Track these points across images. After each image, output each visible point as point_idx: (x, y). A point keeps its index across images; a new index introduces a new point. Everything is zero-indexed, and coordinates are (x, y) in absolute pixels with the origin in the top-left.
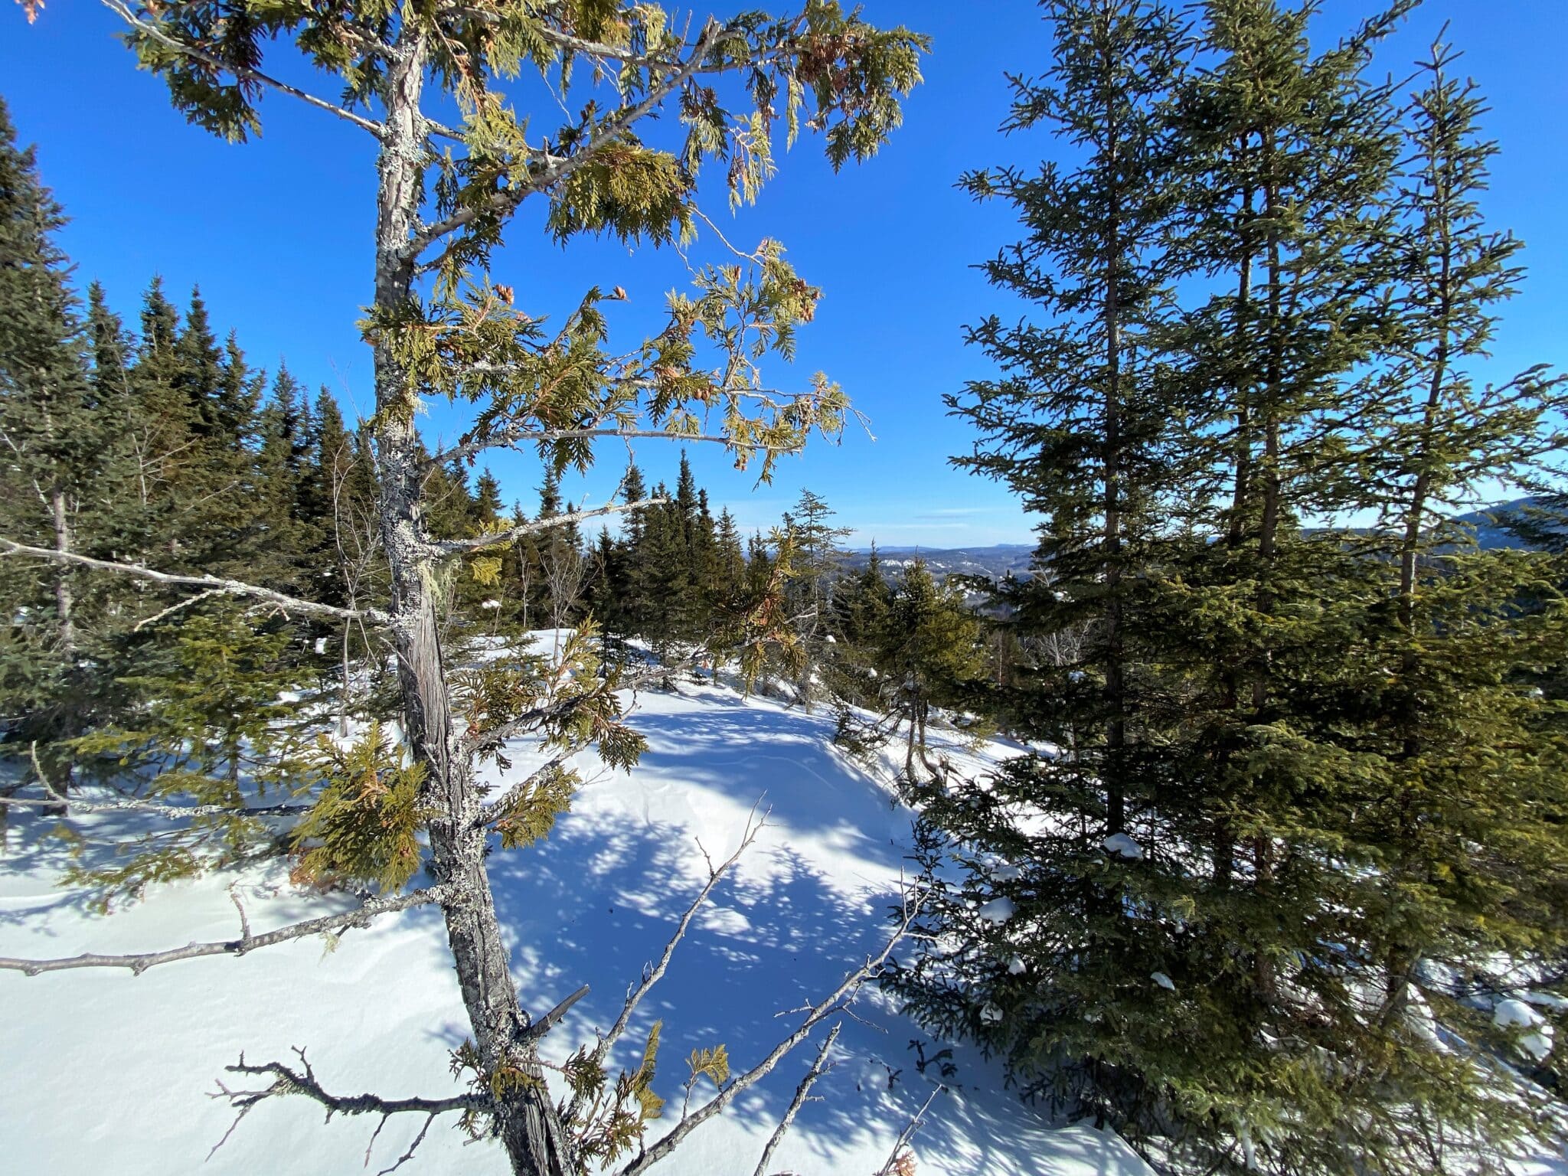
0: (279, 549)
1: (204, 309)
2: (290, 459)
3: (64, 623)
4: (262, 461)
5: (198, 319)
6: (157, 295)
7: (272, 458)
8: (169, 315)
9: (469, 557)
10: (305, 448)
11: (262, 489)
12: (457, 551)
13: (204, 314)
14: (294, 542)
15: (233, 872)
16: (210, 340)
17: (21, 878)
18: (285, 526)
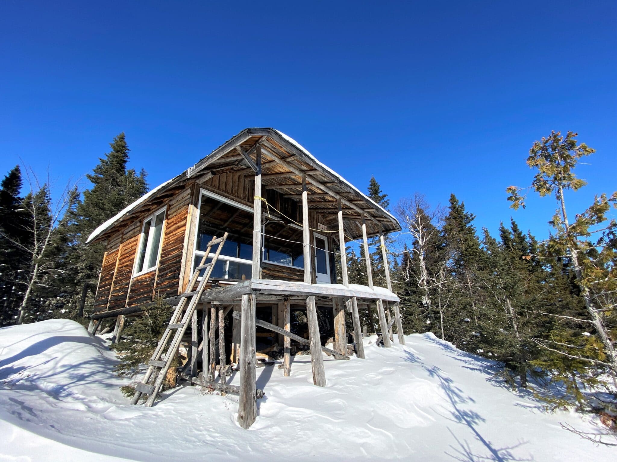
0: (569, 308)
1: (516, 224)
2: (563, 269)
3: (516, 332)
4: (552, 274)
5: (515, 228)
6: (503, 228)
7: (556, 272)
8: (508, 233)
9: (604, 311)
10: (569, 263)
11: (556, 285)
12: (601, 311)
13: (516, 225)
14: (575, 305)
15: (581, 414)
16: (520, 233)
17: (522, 399)
18: (569, 299)
